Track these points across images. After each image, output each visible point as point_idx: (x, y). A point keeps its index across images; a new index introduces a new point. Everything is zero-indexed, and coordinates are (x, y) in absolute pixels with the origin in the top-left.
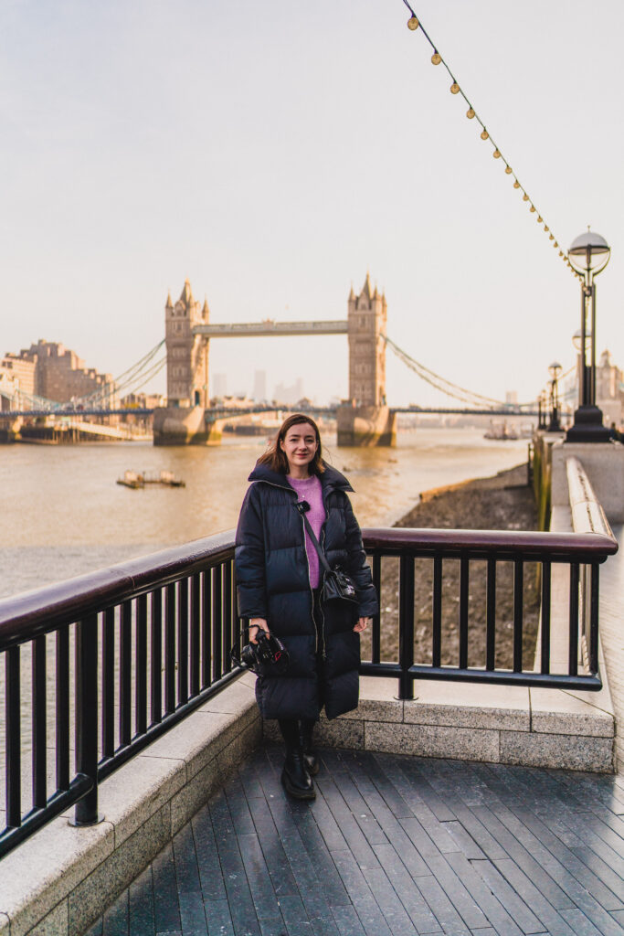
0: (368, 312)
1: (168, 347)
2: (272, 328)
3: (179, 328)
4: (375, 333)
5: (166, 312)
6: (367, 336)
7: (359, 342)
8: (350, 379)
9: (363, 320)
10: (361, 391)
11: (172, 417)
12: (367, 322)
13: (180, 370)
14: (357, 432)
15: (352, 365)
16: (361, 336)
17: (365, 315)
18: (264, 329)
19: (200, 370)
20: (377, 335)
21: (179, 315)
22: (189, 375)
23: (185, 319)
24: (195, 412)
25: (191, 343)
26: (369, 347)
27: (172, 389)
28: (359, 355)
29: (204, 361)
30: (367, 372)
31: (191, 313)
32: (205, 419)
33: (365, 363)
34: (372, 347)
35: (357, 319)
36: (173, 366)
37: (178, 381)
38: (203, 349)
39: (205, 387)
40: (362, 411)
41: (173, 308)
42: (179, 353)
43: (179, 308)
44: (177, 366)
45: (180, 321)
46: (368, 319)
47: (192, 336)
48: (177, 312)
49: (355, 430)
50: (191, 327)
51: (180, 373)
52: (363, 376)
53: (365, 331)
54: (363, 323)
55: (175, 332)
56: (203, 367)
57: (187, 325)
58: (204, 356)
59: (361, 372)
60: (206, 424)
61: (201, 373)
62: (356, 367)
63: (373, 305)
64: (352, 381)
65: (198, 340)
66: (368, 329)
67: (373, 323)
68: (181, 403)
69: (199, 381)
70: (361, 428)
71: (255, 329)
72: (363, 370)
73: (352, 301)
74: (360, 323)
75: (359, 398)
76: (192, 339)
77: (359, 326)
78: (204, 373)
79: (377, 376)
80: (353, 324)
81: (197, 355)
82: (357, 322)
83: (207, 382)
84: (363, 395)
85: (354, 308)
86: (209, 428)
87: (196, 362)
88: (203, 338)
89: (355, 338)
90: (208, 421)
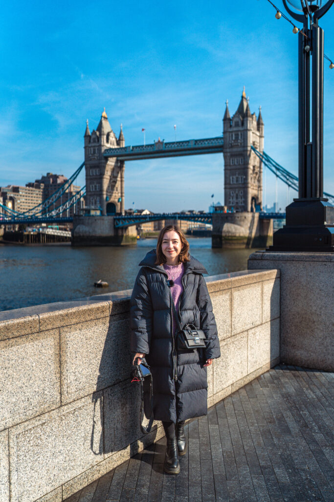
0: (241, 128)
1: (86, 169)
2: (162, 148)
3: (94, 152)
4: (247, 146)
5: (85, 140)
6: (240, 149)
7: (233, 155)
8: (225, 188)
9: (237, 135)
10: (235, 199)
11: (83, 224)
12: (240, 138)
13: (95, 186)
14: (226, 236)
15: (228, 176)
16: (235, 150)
17: (238, 131)
18: (156, 149)
19: (114, 186)
20: (249, 148)
21: (94, 142)
22: (101, 190)
23: (98, 145)
24: (103, 219)
25: (103, 164)
26: (242, 160)
27: (90, 201)
28: (234, 167)
29: (119, 179)
30: (240, 182)
31: (102, 140)
32: (114, 226)
33: (239, 174)
34: (244, 159)
35: (231, 135)
36: (90, 183)
37: (94, 195)
38: (118, 170)
39: (120, 200)
40: (232, 217)
41: (90, 137)
42: (95, 172)
43: (93, 136)
44: (94, 183)
45: (94, 146)
46: (241, 134)
47: (103, 158)
48: (93, 140)
49: (223, 234)
50: (103, 151)
51: (96, 189)
52: (236, 186)
53: (238, 145)
54: (237, 138)
55: (91, 155)
56: (118, 184)
57: (100, 150)
58: (119, 175)
59: (235, 183)
60: (116, 229)
61: (115, 189)
62: (231, 178)
63: (245, 122)
64: (228, 190)
65: (111, 162)
66: (241, 144)
67: (245, 138)
68: (93, 213)
69: (114, 195)
70: (229, 232)
71: (149, 149)
72: (237, 181)
73: (226, 120)
74: (234, 138)
75: (234, 205)
76: (103, 161)
77: (233, 142)
78: (119, 189)
79: (250, 185)
80: (228, 140)
81: (111, 174)
82: (231, 138)
83: (122, 196)
84: (237, 203)
85: (229, 125)
86: (120, 232)
87: (110, 179)
88: (117, 161)
89: (230, 152)
90: (117, 226)
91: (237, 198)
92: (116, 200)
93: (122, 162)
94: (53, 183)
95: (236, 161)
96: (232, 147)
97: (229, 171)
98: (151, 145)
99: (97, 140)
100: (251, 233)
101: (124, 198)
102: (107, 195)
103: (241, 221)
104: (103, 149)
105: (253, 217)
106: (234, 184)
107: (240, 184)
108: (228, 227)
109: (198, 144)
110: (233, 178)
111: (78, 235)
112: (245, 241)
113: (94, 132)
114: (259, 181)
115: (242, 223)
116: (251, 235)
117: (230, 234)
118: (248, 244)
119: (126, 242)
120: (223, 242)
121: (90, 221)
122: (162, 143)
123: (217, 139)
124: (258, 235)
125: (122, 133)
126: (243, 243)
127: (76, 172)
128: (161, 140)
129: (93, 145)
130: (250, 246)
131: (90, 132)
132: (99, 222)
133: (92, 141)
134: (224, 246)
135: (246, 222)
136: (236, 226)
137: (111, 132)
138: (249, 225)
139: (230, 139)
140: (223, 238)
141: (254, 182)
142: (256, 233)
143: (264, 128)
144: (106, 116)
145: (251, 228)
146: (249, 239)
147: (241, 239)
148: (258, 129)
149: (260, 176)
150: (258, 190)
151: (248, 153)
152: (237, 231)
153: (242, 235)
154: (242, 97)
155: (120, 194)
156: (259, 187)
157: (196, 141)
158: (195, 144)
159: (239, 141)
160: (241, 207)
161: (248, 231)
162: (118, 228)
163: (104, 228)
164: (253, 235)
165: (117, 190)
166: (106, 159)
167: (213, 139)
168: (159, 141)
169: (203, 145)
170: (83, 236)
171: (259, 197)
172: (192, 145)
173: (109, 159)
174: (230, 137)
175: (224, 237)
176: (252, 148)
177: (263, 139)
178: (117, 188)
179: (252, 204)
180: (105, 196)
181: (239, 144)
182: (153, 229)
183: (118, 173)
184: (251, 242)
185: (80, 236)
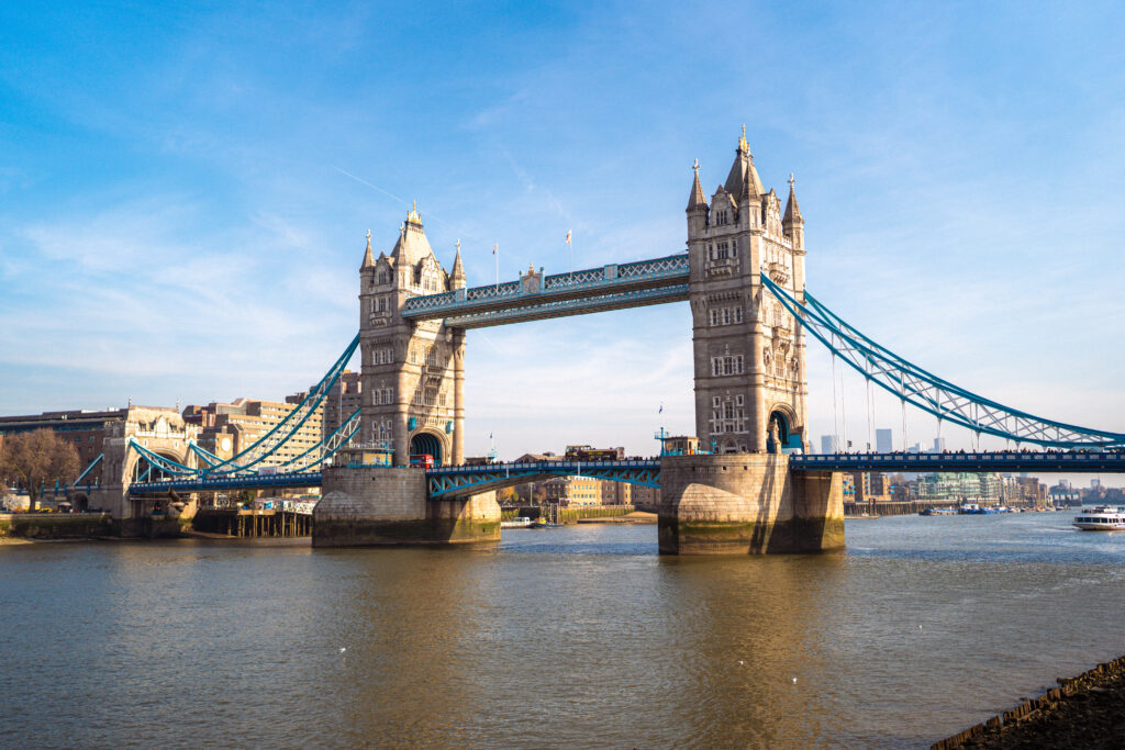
0: (732, 229)
1: (363, 350)
2: (539, 289)
4: (750, 275)
5: (362, 278)
6: (733, 284)
7: (715, 301)
8: (698, 389)
9: (723, 248)
10: (723, 419)
11: (342, 489)
12: (731, 254)
13: (384, 392)
14: (688, 520)
15: (702, 355)
16: (719, 285)
17: (726, 236)
18: (523, 291)
19: (435, 392)
20: (756, 280)
21: (383, 282)
22: (397, 402)
23: (390, 289)
24: (394, 477)
25: (401, 337)
26: (738, 311)
27: (371, 431)
28: (719, 332)
29: (449, 374)
30: (737, 372)
31: (400, 277)
32: (428, 493)
33: (732, 351)
34: (744, 309)
35: (708, 248)
36: (373, 386)
37: (380, 414)
38: (447, 351)
39: (452, 427)
40: (707, 467)
41: (373, 270)
42: (383, 356)
43: (382, 269)
44: (380, 385)
45: (383, 293)
46: (734, 245)
47: (401, 321)
48: (379, 277)
49: (682, 516)
50: (401, 303)
51: (384, 399)
52: (727, 382)
53: (727, 273)
54: (723, 256)
55: (373, 316)
56: (447, 386)
57: (394, 301)
58: (451, 365)
59: (723, 373)
60: (433, 502)
61: (438, 397)
62: (713, 360)
63: (743, 212)
64: (704, 394)
65: (428, 331)
66: (734, 269)
67: (744, 254)
68: (369, 459)
69: (434, 413)
70: (696, 509)
71: (511, 294)
72: (728, 368)
73: (695, 209)
74: (715, 256)
75: (720, 433)
76: (402, 329)
77: (713, 265)
78: (450, 398)
79: (761, 379)
80: (701, 262)
81: (427, 362)
82: (708, 256)
83: (456, 418)
84: (730, 428)
85: (701, 222)
86: (446, 511)
87: (423, 374)
88: (445, 328)
89: (705, 293)
90: (433, 494)
91: (729, 415)
92: (442, 428)
93: (458, 332)
94: (347, 392)
95: (726, 315)
96: (711, 278)
97: (706, 342)
98: (514, 285)
99: (388, 278)
100: (765, 510)
101: (461, 422)
102: (410, 413)
103: (732, 476)
104: (402, 299)
105: (771, 467)
106: (721, 377)
107: (735, 376)
108: (695, 496)
109: (627, 275)
110: (716, 362)
111: (325, 518)
112: (749, 535)
113: (382, 259)
114: (795, 367)
115: (736, 483)
116: (766, 517)
117: (701, 516)
118: (756, 543)
119: (464, 534)
120: (682, 538)
121: (359, 482)
122: (538, 277)
123: (673, 259)
124: (788, 516)
125: (460, 261)
126: (742, 541)
127: (342, 359)
128: (536, 271)
129: (380, 290)
130: (764, 549)
131: (373, 260)
132: (382, 483)
133: (377, 281)
134: (684, 550)
135: (748, 479)
136: (719, 492)
137: (427, 258)
138: (758, 489)
139: (705, 259)
140: (680, 527)
141: (780, 372)
142: (781, 511)
143: (802, 230)
144: (418, 221)
145: (764, 499)
146: (759, 528)
147: (731, 528)
148: (788, 233)
149: (797, 356)
150: (794, 394)
151: (755, 291)
152: (721, 507)
153: (734, 517)
154: (739, 151)
155: (451, 413)
156: (797, 384)
157: (622, 268)
158: (619, 276)
159: (728, 262)
160: (742, 438)
161: (756, 507)
162: (441, 499)
163: (397, 498)
164: (772, 516)
165: (443, 402)
166: (411, 323)
167: (665, 260)
168: (531, 273)
169: (640, 278)
170: (339, 520)
171: (798, 411)
172: (611, 279)
173: (420, 323)
174: (705, 253)
175: (682, 523)
176: (763, 279)
177: (801, 260)
178: (443, 396)
179: (770, 431)
180: (405, 417)
181: (730, 270)
182: (601, 500)
183: (447, 359)
184: (767, 538)
185: (330, 521)
